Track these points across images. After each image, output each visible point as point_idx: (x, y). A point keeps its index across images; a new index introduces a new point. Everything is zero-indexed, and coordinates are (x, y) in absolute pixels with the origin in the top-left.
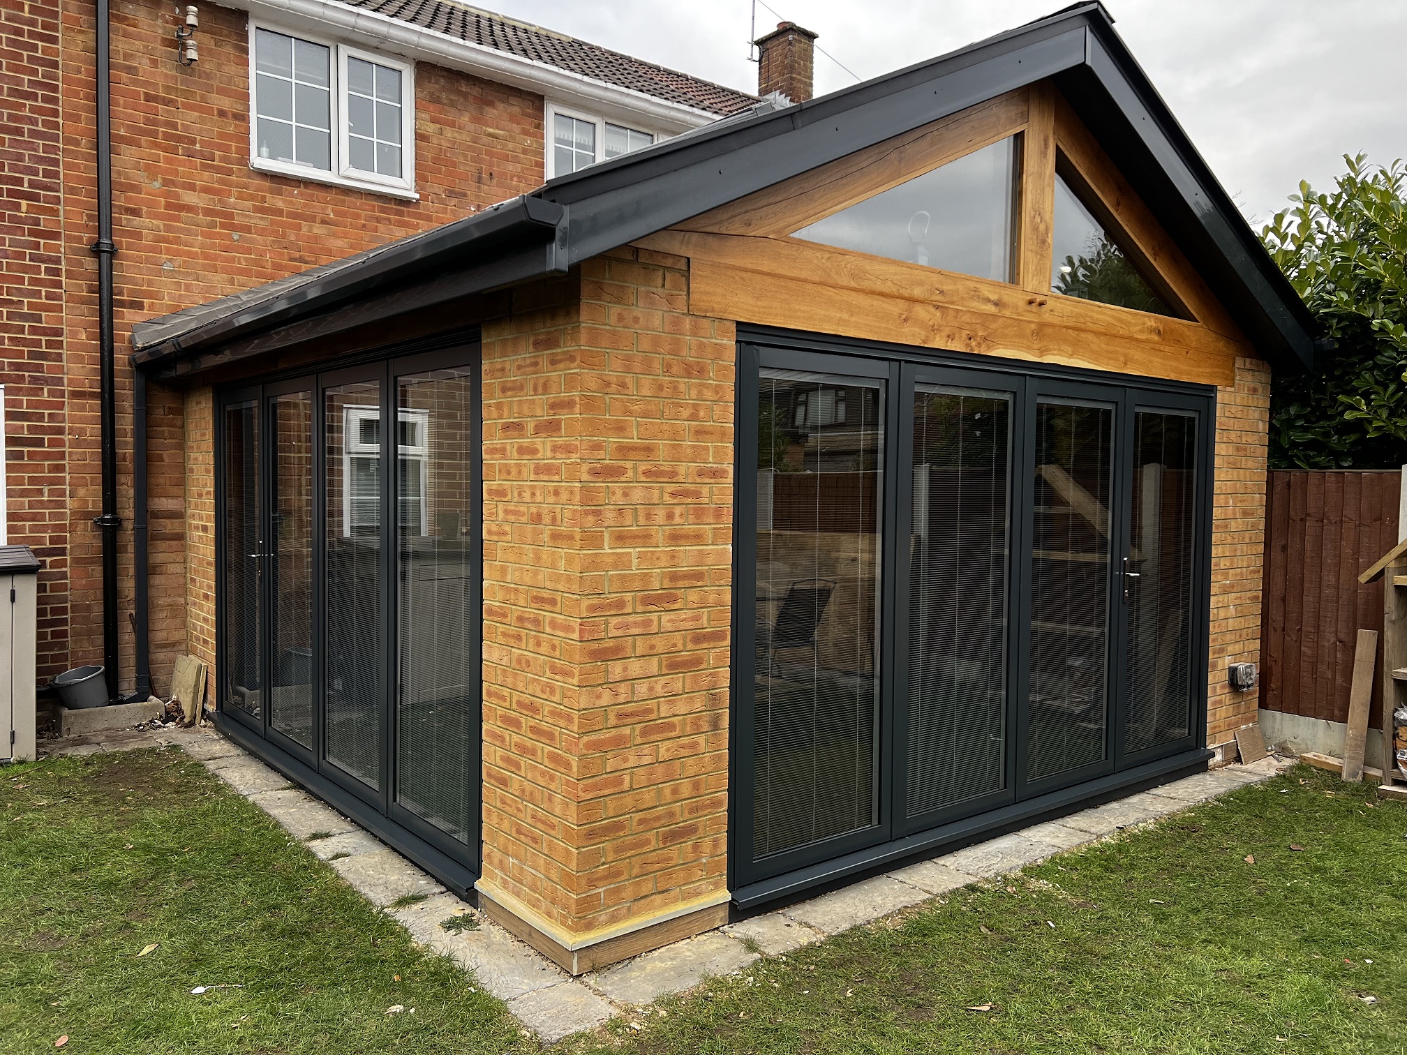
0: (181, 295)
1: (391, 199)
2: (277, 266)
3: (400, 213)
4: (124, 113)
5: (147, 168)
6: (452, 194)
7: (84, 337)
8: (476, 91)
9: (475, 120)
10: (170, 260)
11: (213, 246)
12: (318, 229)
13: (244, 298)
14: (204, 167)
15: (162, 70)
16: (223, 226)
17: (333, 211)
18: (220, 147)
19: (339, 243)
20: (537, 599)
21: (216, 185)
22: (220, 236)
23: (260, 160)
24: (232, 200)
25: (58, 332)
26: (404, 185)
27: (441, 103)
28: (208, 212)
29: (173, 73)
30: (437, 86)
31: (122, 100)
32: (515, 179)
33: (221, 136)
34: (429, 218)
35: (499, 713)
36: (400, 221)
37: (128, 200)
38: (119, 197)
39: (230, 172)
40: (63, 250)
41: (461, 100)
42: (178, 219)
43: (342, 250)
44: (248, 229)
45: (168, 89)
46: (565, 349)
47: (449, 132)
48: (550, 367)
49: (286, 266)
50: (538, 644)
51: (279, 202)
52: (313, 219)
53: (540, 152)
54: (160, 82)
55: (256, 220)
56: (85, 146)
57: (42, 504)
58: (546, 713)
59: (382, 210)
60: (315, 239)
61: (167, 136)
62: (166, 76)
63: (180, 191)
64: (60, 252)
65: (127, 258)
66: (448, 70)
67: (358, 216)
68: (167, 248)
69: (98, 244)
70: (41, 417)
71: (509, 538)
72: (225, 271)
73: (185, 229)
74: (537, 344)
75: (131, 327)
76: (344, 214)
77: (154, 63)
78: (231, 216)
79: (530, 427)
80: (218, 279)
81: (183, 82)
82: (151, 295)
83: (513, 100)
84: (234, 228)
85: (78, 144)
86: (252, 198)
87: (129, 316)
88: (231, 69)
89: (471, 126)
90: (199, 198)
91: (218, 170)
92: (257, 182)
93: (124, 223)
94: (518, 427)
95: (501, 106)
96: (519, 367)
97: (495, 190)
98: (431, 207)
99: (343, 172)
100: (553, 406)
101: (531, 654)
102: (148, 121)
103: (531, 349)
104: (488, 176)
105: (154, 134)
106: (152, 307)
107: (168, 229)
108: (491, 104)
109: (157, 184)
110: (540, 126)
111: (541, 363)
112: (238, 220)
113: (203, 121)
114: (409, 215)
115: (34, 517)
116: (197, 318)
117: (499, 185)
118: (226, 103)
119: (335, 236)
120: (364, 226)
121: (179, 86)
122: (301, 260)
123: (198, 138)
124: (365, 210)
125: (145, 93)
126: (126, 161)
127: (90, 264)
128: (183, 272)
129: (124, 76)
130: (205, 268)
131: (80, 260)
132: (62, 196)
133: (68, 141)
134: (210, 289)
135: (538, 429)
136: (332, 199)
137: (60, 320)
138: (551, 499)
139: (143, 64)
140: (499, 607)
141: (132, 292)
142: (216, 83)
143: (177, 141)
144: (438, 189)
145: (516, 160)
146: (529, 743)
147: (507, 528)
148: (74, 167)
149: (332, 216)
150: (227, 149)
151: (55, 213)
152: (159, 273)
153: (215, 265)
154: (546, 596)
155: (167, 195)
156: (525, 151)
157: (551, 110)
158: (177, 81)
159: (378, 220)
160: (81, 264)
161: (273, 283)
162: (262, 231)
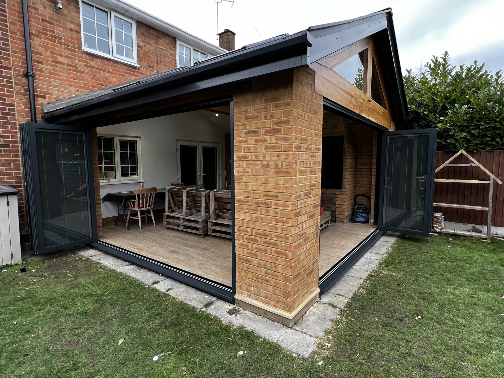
0: (59, 94)
1: (130, 66)
2: (93, 86)
3: (133, 71)
4: (34, 25)
5: (44, 47)
6: (149, 66)
7: (23, 108)
8: (155, 33)
9: (156, 43)
10: (55, 81)
11: (70, 78)
12: (107, 74)
13: (83, 97)
14: (66, 49)
15: (47, 11)
16: (74, 70)
17: (112, 68)
18: (71, 42)
19: (113, 80)
20: (266, 196)
21: (70, 56)
22: (73, 74)
23: (85, 48)
24: (76, 61)
25: (13, 105)
26: (134, 62)
27: (145, 36)
28: (68, 65)
29: (52, 12)
30: (143, 30)
31: (33, 20)
32: (168, 63)
33: (71, 38)
34: (142, 74)
35: (245, 237)
36: (133, 74)
37: (37, 58)
38: (34, 56)
39: (75, 51)
40: (12, 74)
41: (151, 36)
42: (57, 66)
43: (115, 82)
44: (83, 72)
45: (50, 18)
46: (284, 101)
47: (148, 46)
48: (274, 109)
49: (97, 86)
50: (268, 212)
51: (93, 64)
52: (105, 71)
53: (175, 56)
54: (48, 15)
55: (86, 69)
56: (18, 35)
57: (11, 169)
58: (272, 236)
59: (128, 70)
60: (106, 78)
61: (51, 36)
62: (49, 13)
63: (57, 56)
64: (12, 75)
65: (39, 79)
66: (147, 25)
67: (120, 71)
68: (54, 77)
69: (27, 73)
70: (8, 137)
71: (250, 174)
72: (75, 86)
73: (60, 70)
74: (266, 101)
75: (41, 105)
76: (115, 70)
77: (45, 7)
78: (76, 67)
79: (263, 131)
80: (73, 89)
81: (56, 16)
82: (48, 94)
83: (166, 38)
84: (78, 71)
85: (16, 34)
86: (84, 61)
87: (40, 101)
88: (74, 14)
89: (154, 45)
90: (64, 59)
91: (71, 50)
92: (85, 56)
93: (37, 66)
94: (256, 132)
95: (163, 39)
96: (256, 110)
97: (162, 66)
98: (143, 70)
99: (114, 55)
100: (276, 123)
101: (264, 216)
102: (43, 29)
103: (263, 102)
104: (160, 62)
105: (46, 34)
106: (49, 98)
107: (54, 70)
108: (160, 38)
109: (48, 53)
110: (175, 47)
111: (269, 107)
112: (79, 69)
113: (64, 32)
114: (136, 72)
115: (8, 174)
116: (66, 103)
117: (164, 65)
118: (73, 26)
119: (112, 77)
120: (122, 75)
121: (54, 18)
122: (101, 84)
123: (63, 38)
124: (123, 69)
125: (42, 19)
126: (36, 43)
127: (24, 80)
128: (60, 86)
129: (33, 11)
130: (68, 85)
131: (20, 79)
132: (11, 54)
133: (12, 32)
134: (69, 93)
135: (267, 133)
136: (111, 64)
137: (14, 101)
138: (275, 158)
139: (40, 7)
140: (244, 199)
141: (41, 92)
142: (68, 19)
143: (54, 38)
144: (145, 64)
145: (168, 57)
146: (263, 247)
147: (249, 170)
148: (15, 43)
149: (111, 70)
150: (74, 43)
151: (9, 60)
152: (51, 86)
153: (71, 84)
154: (271, 194)
155: (52, 57)
156: (171, 55)
157: (178, 43)
158: (54, 15)
159: (127, 73)
160: (20, 80)
161: (92, 92)
162: (87, 73)
